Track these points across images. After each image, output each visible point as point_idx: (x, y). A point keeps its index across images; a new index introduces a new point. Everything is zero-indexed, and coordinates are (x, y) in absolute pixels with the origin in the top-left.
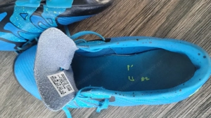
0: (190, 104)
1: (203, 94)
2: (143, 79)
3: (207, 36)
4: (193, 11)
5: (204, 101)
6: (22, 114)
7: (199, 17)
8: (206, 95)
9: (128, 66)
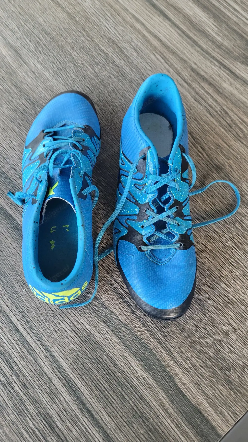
0: (13, 341)
1: (23, 359)
2: (52, 242)
3: (95, 371)
4: (129, 358)
5: (15, 359)
7: (121, 364)
8: (23, 362)
9: (67, 226)
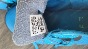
6: (9, 46)
